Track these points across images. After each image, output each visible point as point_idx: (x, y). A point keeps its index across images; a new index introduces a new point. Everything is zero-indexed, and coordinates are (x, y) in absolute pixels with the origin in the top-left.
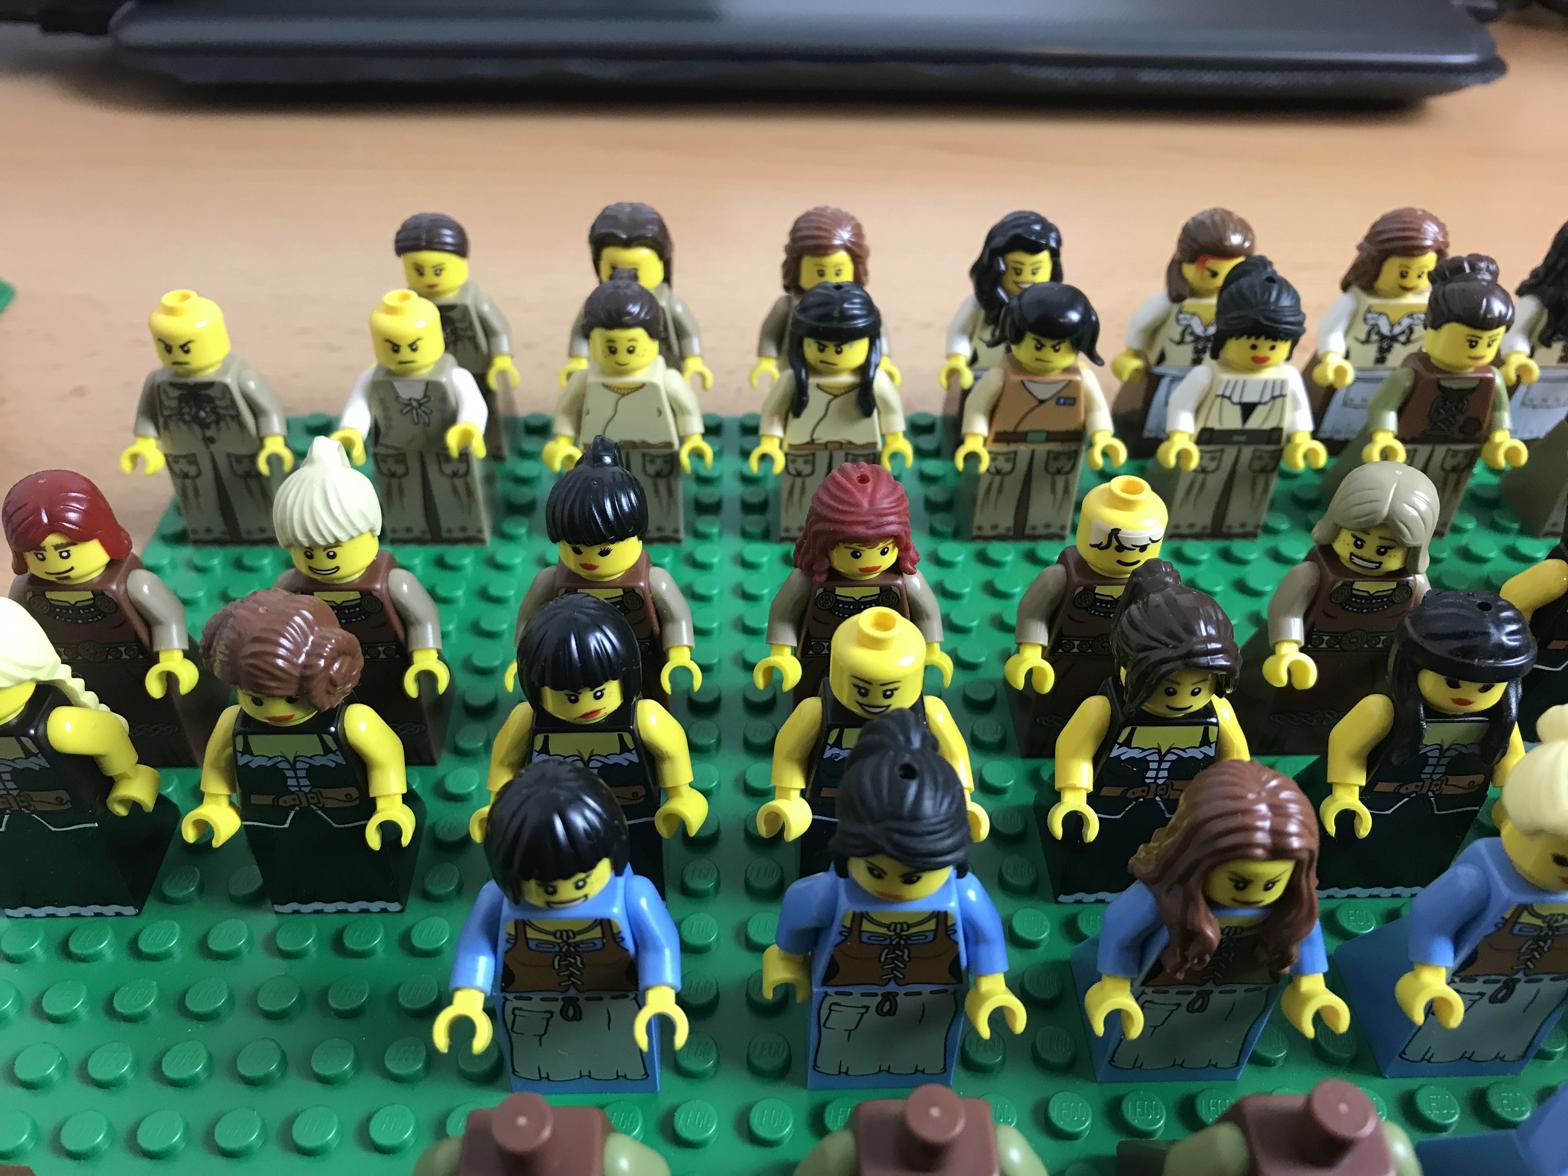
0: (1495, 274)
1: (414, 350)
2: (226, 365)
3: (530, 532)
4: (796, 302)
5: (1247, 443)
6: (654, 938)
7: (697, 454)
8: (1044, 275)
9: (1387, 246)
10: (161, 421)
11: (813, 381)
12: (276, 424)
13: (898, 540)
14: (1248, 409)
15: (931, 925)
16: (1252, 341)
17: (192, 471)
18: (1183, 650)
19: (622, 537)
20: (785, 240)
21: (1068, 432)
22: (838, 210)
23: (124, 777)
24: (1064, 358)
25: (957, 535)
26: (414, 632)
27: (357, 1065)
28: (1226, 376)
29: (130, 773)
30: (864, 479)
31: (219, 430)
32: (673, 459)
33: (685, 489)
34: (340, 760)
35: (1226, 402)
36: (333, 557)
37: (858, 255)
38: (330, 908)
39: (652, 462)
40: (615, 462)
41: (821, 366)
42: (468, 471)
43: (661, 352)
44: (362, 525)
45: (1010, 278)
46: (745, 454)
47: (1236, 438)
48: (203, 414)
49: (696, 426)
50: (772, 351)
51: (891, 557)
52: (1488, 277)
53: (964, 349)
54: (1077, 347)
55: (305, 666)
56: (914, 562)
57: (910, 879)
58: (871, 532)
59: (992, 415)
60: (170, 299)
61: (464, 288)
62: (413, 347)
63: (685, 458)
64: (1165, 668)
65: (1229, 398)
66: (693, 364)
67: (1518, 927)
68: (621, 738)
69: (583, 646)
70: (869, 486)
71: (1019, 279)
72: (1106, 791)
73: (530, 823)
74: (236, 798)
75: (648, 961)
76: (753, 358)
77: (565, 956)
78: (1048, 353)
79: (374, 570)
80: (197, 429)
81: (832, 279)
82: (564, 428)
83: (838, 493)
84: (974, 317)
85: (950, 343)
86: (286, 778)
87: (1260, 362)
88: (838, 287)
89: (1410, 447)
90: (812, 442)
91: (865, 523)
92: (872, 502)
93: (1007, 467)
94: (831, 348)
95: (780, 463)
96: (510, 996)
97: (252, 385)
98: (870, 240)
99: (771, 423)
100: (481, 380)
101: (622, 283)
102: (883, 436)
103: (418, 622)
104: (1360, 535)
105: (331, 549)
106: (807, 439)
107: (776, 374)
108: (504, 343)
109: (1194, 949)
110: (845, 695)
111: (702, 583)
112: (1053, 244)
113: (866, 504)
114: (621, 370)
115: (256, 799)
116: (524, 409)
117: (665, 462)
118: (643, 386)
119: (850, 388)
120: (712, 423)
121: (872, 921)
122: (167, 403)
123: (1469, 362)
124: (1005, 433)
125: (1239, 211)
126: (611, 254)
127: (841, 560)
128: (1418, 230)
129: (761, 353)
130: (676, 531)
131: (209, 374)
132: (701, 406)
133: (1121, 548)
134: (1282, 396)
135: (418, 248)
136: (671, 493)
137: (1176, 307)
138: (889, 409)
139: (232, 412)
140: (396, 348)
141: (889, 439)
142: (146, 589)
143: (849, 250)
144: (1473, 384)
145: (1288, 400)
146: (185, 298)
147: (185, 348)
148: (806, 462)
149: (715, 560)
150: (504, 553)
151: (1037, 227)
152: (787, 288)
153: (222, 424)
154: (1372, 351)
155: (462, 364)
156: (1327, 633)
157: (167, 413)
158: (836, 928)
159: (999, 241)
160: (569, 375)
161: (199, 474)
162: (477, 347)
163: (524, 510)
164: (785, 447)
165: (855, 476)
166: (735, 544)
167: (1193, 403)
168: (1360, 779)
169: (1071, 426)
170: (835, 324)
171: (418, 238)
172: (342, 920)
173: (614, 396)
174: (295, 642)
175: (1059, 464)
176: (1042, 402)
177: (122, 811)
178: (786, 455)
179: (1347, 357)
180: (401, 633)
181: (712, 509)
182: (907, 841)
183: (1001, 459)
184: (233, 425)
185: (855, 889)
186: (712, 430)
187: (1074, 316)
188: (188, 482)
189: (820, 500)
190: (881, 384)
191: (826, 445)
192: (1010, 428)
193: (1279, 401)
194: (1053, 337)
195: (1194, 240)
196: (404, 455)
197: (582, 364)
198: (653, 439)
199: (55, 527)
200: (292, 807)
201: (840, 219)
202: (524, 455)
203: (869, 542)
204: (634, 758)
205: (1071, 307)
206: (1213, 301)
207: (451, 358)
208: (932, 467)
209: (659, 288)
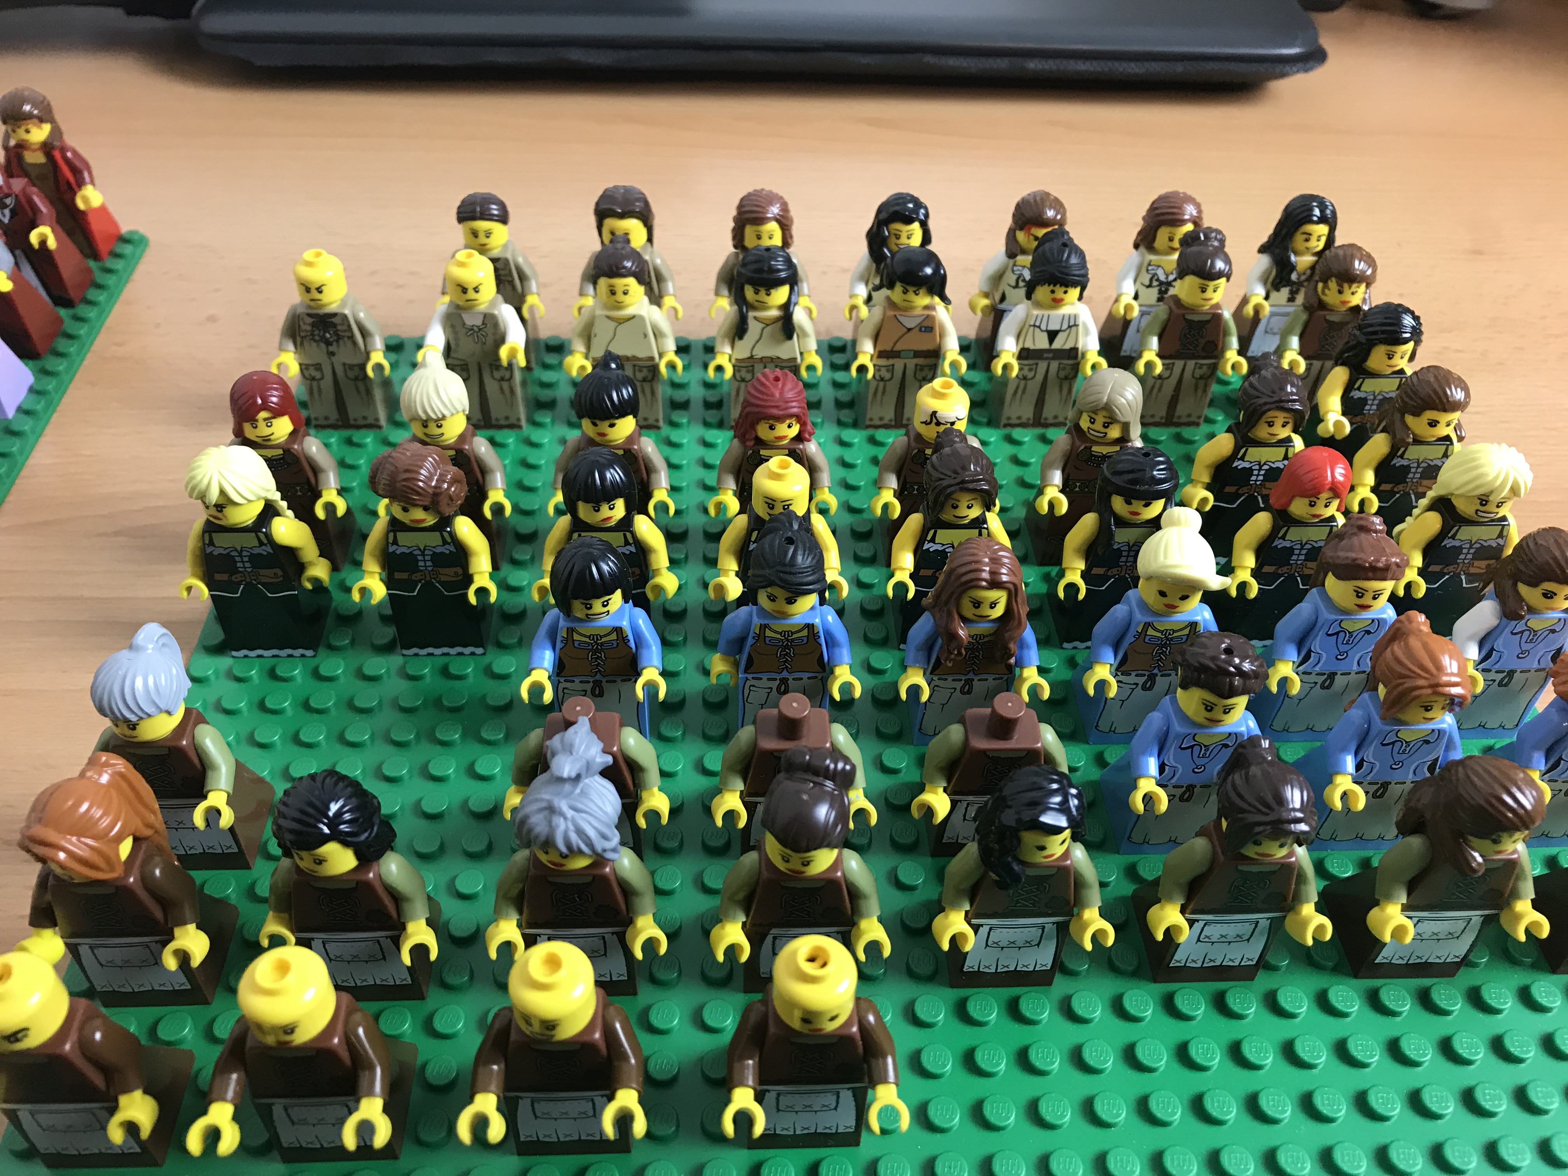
0: (1222, 242)
1: (477, 292)
2: (344, 303)
3: (553, 421)
4: (741, 257)
5: (1054, 358)
6: (647, 640)
7: (672, 366)
8: (916, 241)
9: (1162, 218)
10: (298, 339)
11: (751, 314)
12: (378, 343)
13: (799, 419)
14: (1052, 335)
15: (805, 633)
16: (1052, 287)
17: (318, 375)
18: (958, 480)
19: (623, 415)
20: (734, 213)
21: (929, 351)
22: (771, 192)
23: (311, 564)
24: (923, 300)
25: (855, 425)
26: (488, 478)
27: (464, 736)
28: (1036, 312)
29: (315, 561)
30: (777, 379)
31: (338, 346)
32: (655, 369)
33: (663, 391)
34: (452, 549)
35: (1037, 330)
36: (440, 427)
37: (785, 224)
38: (438, 651)
39: (640, 371)
40: (618, 367)
41: (756, 304)
42: (512, 376)
43: (646, 294)
44: (459, 407)
45: (893, 240)
46: (706, 366)
47: (1045, 355)
48: (328, 335)
49: (670, 346)
50: (725, 292)
51: (795, 430)
52: (1216, 244)
53: (862, 291)
54: (931, 292)
55: (435, 487)
56: (811, 434)
57: (791, 601)
58: (781, 413)
59: (876, 340)
60: (308, 255)
61: (505, 246)
62: (476, 289)
63: (663, 369)
64: (949, 490)
65: (1039, 327)
66: (669, 301)
67: (1147, 638)
68: (625, 535)
69: (603, 478)
70: (780, 384)
71: (899, 242)
72: (923, 572)
73: (576, 569)
74: (384, 575)
75: (644, 653)
76: (712, 295)
77: (595, 651)
78: (911, 296)
79: (462, 437)
80: (323, 345)
81: (766, 242)
82: (579, 347)
83: (760, 388)
84: (868, 268)
85: (852, 287)
86: (418, 561)
87: (1057, 303)
88: (768, 249)
89: (1167, 361)
90: (752, 357)
91: (777, 407)
92: (781, 393)
93: (887, 376)
94: (763, 292)
95: (729, 372)
96: (562, 680)
97: (362, 315)
98: (794, 212)
99: (723, 343)
100: (519, 311)
101: (619, 246)
102: (801, 354)
103: (492, 471)
104: (1093, 416)
105: (439, 422)
106: (748, 355)
107: (728, 308)
108: (533, 285)
109: (954, 645)
110: (760, 509)
111: (676, 457)
112: (922, 217)
113: (777, 395)
114: (619, 306)
115: (398, 576)
116: (545, 333)
117: (649, 371)
118: (634, 317)
119: (777, 320)
120: (683, 344)
121: (771, 629)
122: (304, 327)
123: (1203, 302)
124: (885, 351)
125: (1055, 192)
126: (611, 223)
127: (763, 431)
128: (1180, 208)
129: (717, 293)
130: (657, 421)
131: (333, 308)
132: (674, 331)
133: (938, 424)
134: (1076, 325)
135: (474, 218)
136: (653, 393)
137: (1011, 262)
138: (805, 334)
139: (348, 334)
140: (465, 290)
141: (805, 355)
142: (314, 449)
143: (778, 221)
144: (1208, 318)
145: (1081, 328)
146: (318, 255)
147: (319, 290)
148: (748, 372)
149: (685, 441)
150: (536, 435)
151: (911, 205)
152: (735, 247)
153: (341, 342)
154: (1154, 293)
155: (507, 301)
156: (1078, 481)
157: (302, 334)
158: (751, 634)
159: (884, 215)
160: (580, 309)
161: (322, 378)
162: (514, 288)
163: (549, 405)
164: (733, 361)
165: (771, 377)
166: (698, 431)
167: (1015, 331)
168: (1082, 566)
169: (930, 347)
170: (765, 275)
171: (474, 211)
172: (446, 659)
173: (614, 324)
174: (429, 472)
175: (924, 374)
176: (909, 330)
177: (309, 586)
178: (734, 366)
179: (1136, 297)
180: (480, 478)
181: (684, 406)
182: (787, 577)
183: (884, 369)
184: (349, 343)
185: (762, 612)
186: (683, 349)
187: (929, 271)
188: (315, 383)
189: (749, 393)
190: (799, 316)
191: (762, 358)
192: (889, 348)
193: (1074, 329)
194: (914, 285)
195: (1022, 214)
196: (467, 365)
197: (589, 301)
198: (641, 355)
199: (265, 407)
200: (420, 581)
201: (771, 198)
202: (546, 367)
203: (780, 419)
204: (633, 549)
205: (927, 264)
206: (1030, 258)
207: (500, 297)
208: (840, 376)
209: (643, 247)
